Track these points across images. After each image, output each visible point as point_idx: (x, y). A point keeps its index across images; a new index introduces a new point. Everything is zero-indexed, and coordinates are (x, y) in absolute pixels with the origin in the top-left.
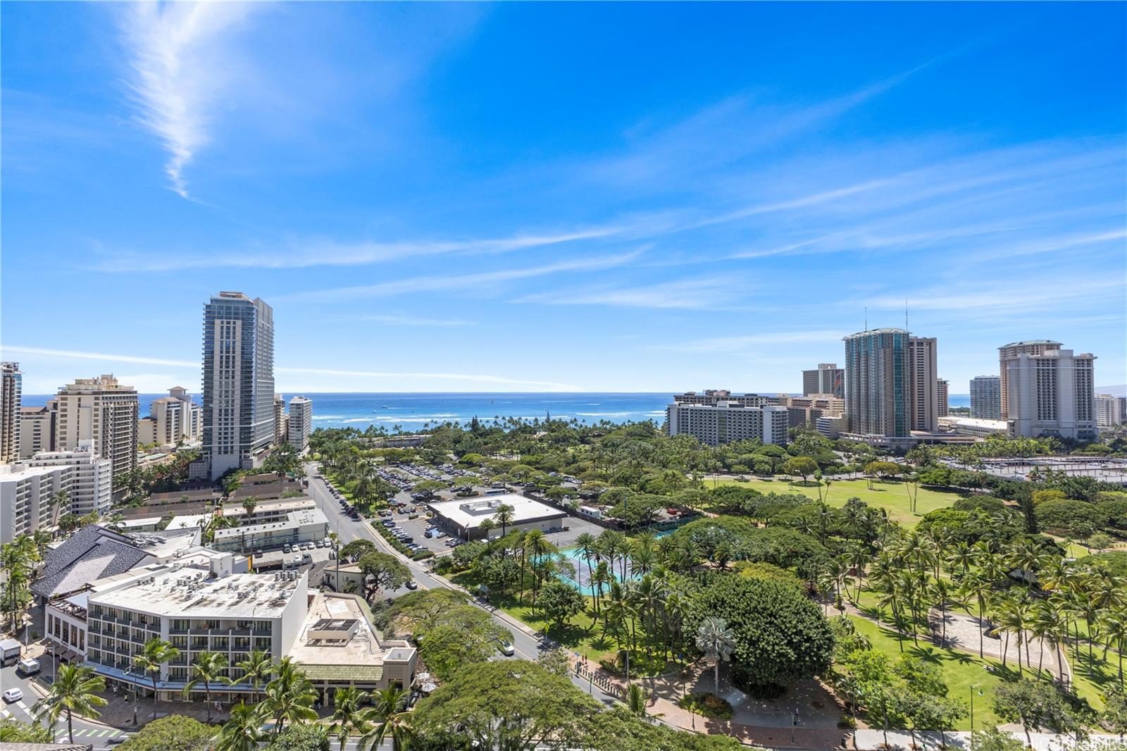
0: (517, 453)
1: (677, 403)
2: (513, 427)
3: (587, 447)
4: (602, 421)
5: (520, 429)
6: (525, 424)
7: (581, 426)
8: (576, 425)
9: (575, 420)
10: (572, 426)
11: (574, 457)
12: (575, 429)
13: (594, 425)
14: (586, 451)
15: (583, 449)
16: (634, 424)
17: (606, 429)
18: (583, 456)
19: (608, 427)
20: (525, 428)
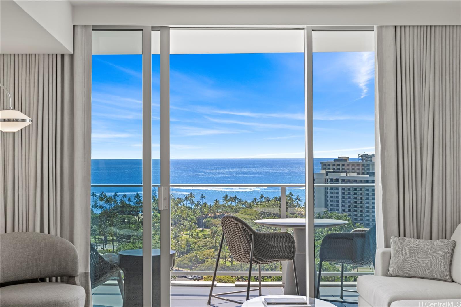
0: (112, 241)
1: (324, 172)
2: (106, 206)
3: (207, 231)
4: (226, 196)
5: (115, 208)
6: (122, 202)
7: (199, 204)
8: (192, 203)
9: (191, 195)
10: (187, 203)
11: (188, 244)
12: (190, 208)
13: (217, 202)
14: (205, 237)
15: (200, 235)
16: (268, 200)
17: (231, 207)
18: (201, 243)
19: (234, 204)
20: (123, 207)
